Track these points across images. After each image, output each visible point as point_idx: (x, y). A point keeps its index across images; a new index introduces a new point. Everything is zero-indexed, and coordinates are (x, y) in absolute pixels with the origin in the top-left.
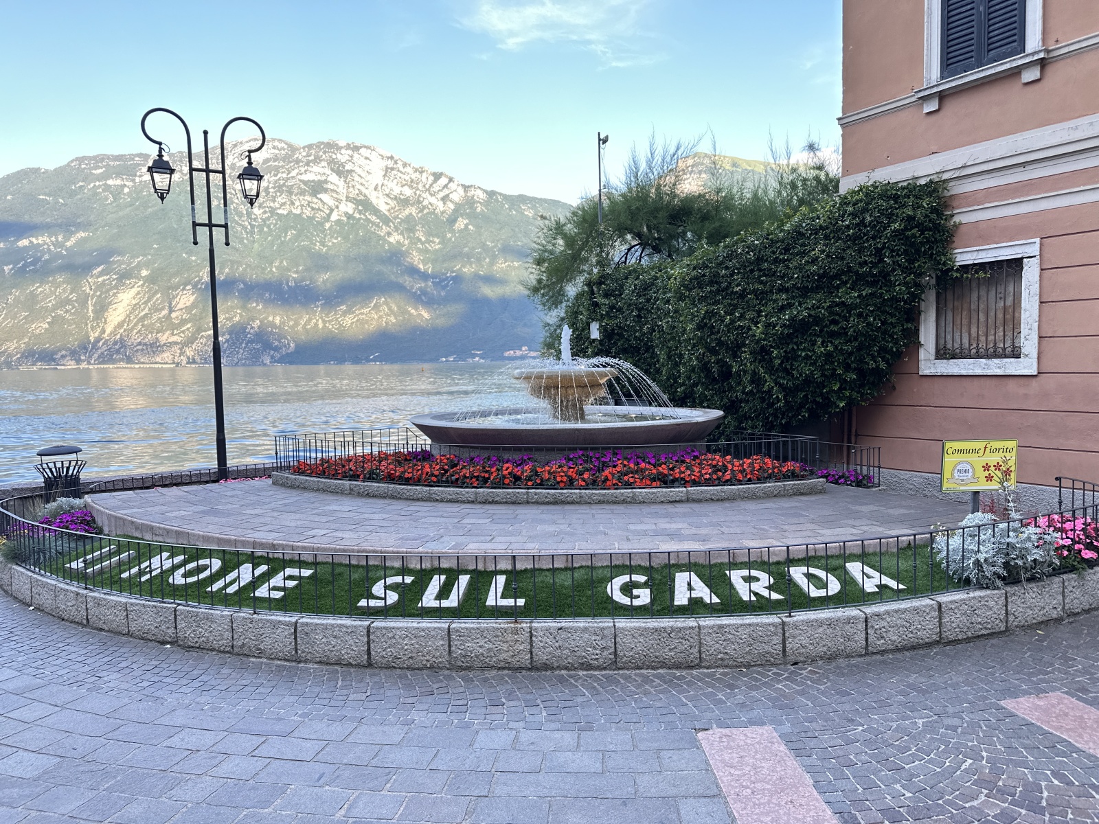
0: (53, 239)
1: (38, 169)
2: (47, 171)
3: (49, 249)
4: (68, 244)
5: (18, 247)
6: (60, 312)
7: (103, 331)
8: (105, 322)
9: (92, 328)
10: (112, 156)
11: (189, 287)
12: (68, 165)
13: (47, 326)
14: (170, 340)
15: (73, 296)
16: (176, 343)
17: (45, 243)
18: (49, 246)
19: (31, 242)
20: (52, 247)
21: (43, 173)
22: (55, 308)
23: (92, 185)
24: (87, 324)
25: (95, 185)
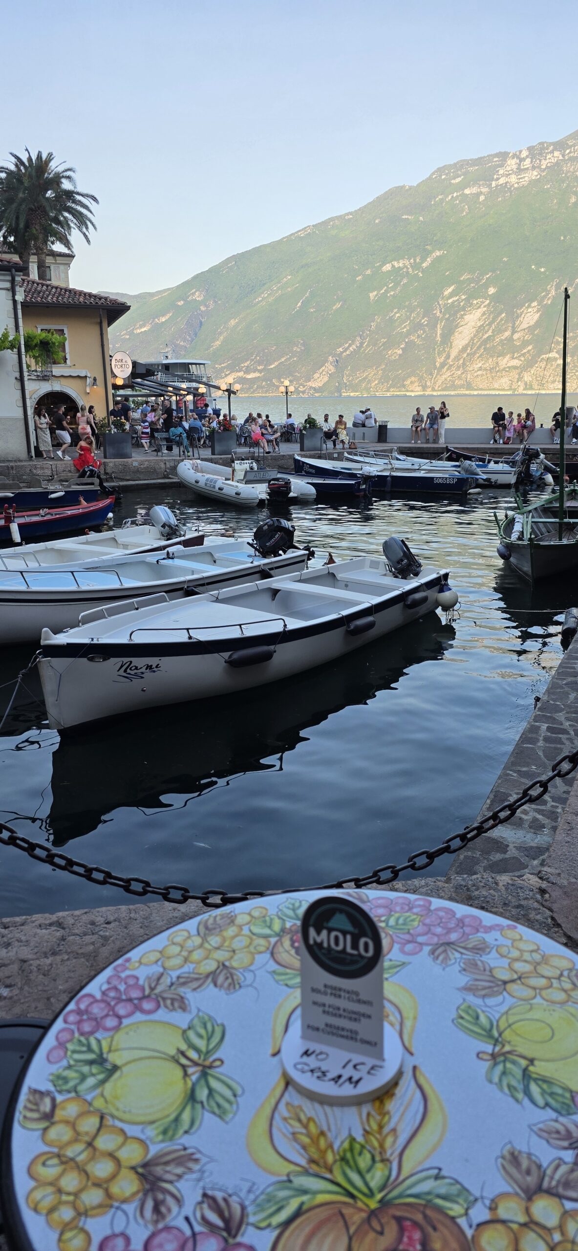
0: (412, 261)
1: (404, 186)
2: (411, 188)
3: (408, 272)
4: (424, 265)
5: (382, 272)
6: (412, 338)
7: (448, 357)
8: (451, 347)
9: (439, 353)
10: (471, 160)
11: (535, 304)
12: (430, 178)
13: (400, 352)
14: (509, 365)
15: (425, 321)
16: (515, 368)
17: (405, 267)
18: (408, 269)
19: (393, 266)
20: (410, 270)
21: (407, 190)
22: (409, 333)
23: (450, 197)
24: (434, 349)
25: (452, 197)
